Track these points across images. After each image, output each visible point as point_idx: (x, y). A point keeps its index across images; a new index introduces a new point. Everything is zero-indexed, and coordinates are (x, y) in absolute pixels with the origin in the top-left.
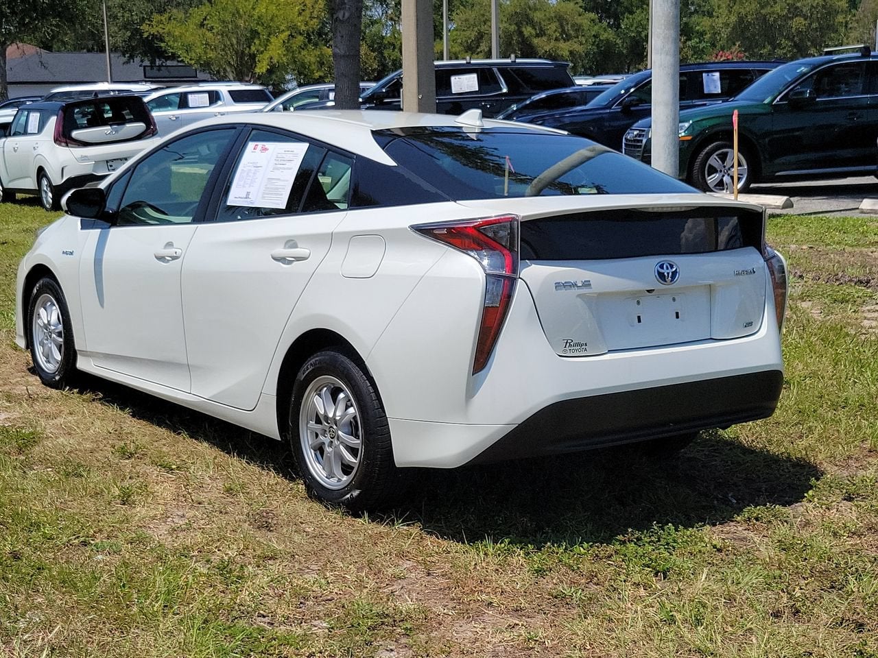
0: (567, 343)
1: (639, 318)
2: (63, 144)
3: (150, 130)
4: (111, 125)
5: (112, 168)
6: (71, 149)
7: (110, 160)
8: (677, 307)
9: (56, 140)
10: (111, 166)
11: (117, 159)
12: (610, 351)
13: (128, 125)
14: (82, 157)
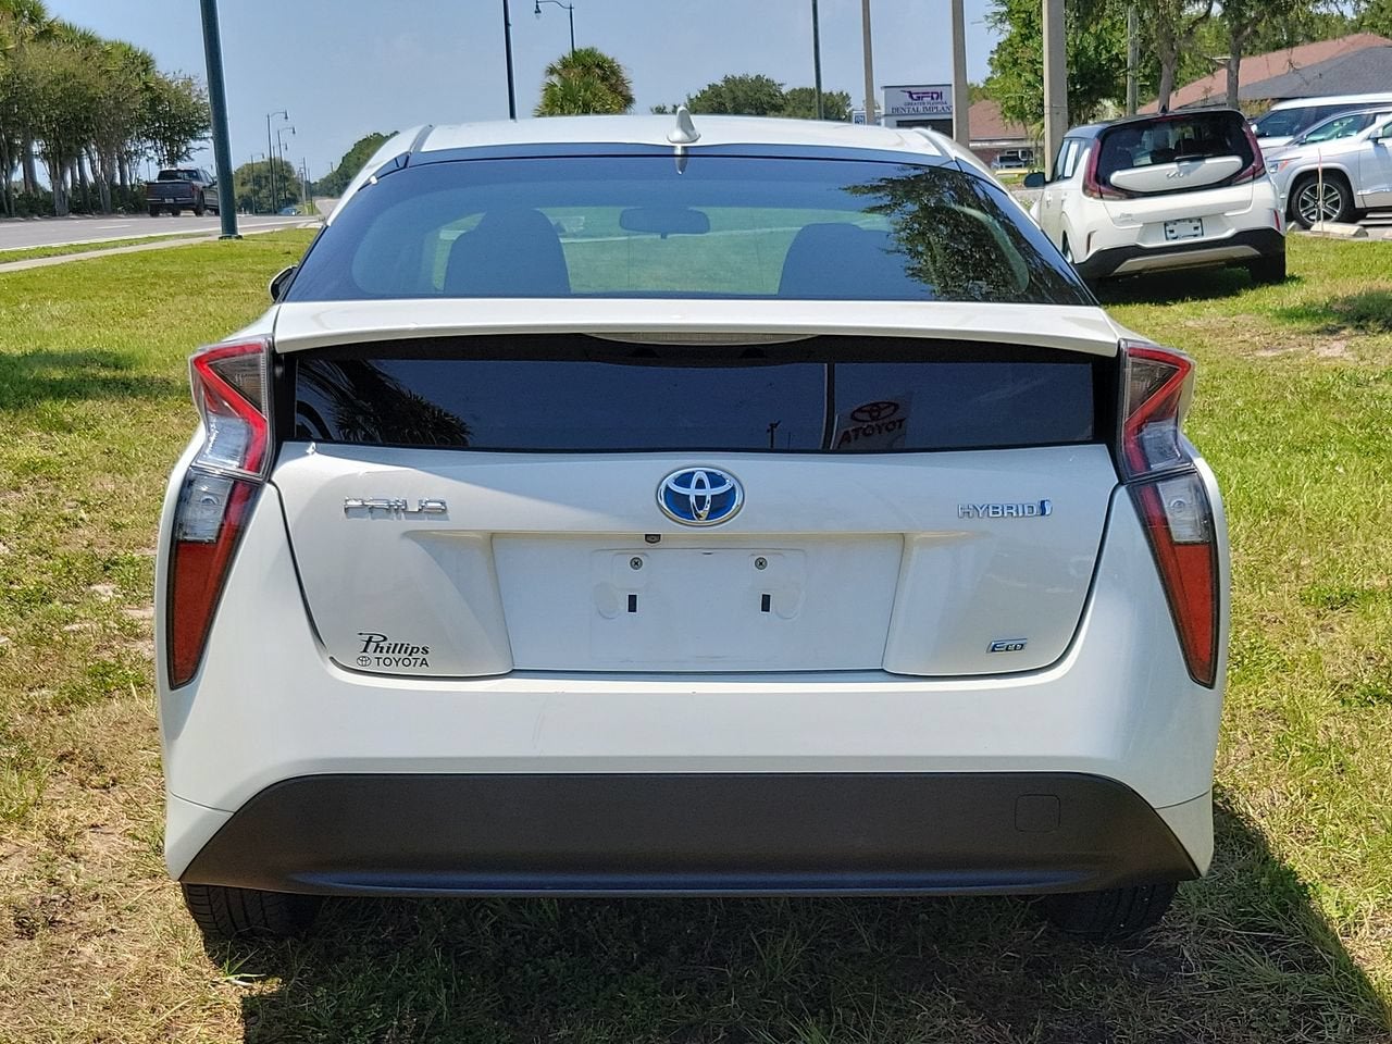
0: (370, 640)
1: (632, 600)
2: (1096, 194)
3: (1252, 168)
4: (1179, 161)
5: (1173, 235)
6: (1107, 202)
7: (1171, 222)
8: (764, 581)
9: (1085, 188)
10: (1172, 231)
11: (1184, 220)
12: (514, 673)
13: (1208, 161)
14: (1123, 215)
